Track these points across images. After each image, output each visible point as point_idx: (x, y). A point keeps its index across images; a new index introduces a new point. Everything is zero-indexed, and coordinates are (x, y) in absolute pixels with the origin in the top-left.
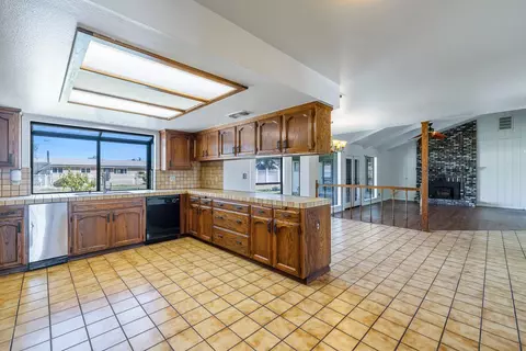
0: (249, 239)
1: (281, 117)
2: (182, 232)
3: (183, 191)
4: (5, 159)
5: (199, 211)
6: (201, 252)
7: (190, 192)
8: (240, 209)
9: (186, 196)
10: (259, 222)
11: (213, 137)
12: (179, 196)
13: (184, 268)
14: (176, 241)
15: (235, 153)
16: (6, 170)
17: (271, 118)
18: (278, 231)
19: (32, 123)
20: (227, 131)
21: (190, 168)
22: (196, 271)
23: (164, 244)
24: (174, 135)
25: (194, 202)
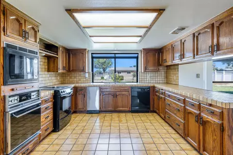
0: (184, 124)
1: (213, 25)
2: (152, 109)
3: (152, 85)
4: (82, 69)
5: (159, 98)
6: (157, 125)
7: (156, 85)
8: (179, 100)
9: (154, 87)
10: (190, 113)
11: (169, 49)
12: (149, 88)
13: (141, 131)
14: (147, 114)
15: (181, 59)
16: (82, 73)
17: (205, 28)
18: (203, 123)
19: (92, 54)
20: (176, 44)
21: (158, 71)
22: (146, 135)
23: (140, 114)
24: (147, 51)
25: (157, 92)
